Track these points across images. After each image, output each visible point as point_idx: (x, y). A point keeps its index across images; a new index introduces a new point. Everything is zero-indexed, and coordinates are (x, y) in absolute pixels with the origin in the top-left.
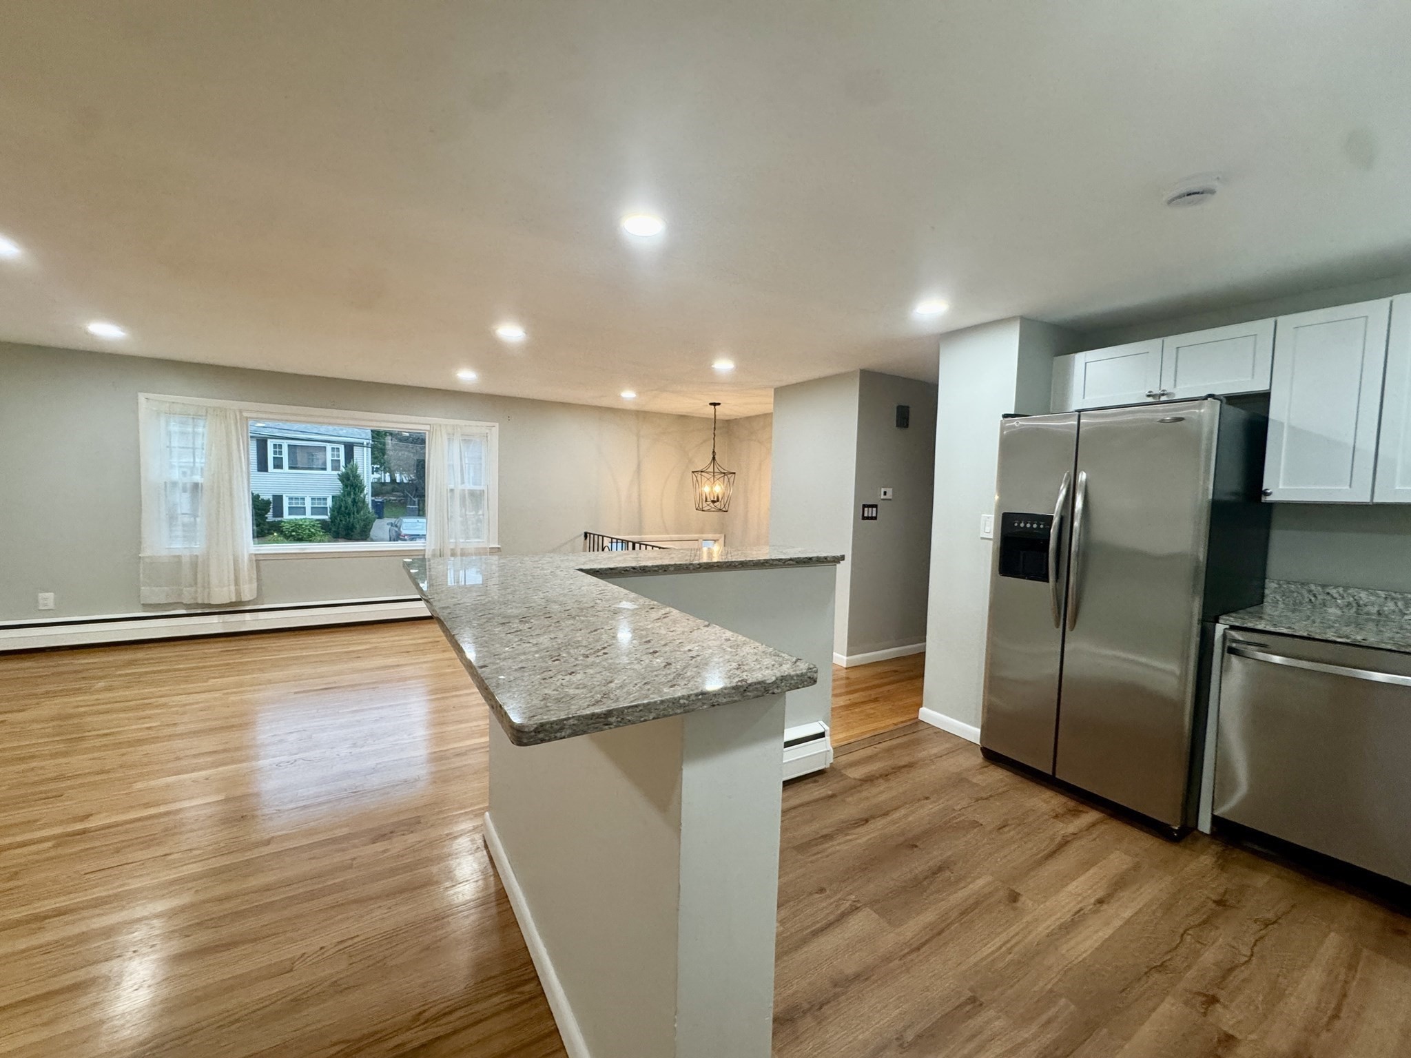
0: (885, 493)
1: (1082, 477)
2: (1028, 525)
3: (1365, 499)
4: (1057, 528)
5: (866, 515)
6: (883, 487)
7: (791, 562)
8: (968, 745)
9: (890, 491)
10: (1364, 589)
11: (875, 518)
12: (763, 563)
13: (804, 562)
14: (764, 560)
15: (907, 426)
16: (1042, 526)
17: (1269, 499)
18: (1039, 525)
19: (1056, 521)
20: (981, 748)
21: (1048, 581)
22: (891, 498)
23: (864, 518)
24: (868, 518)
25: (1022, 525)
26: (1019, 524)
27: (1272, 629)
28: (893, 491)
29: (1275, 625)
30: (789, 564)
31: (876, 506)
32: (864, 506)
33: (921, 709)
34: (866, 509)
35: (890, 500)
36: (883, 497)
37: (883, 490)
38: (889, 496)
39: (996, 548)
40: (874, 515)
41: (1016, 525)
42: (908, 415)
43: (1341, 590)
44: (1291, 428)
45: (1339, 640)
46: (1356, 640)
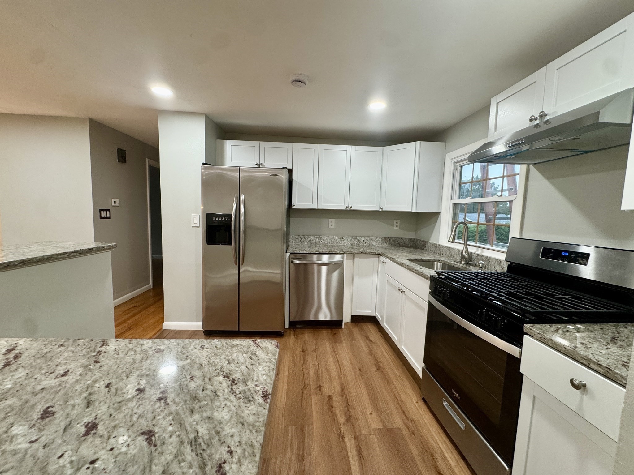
0: (115, 202)
1: (243, 197)
2: (220, 219)
3: (315, 208)
4: (234, 221)
5: (102, 216)
6: (114, 199)
7: (75, 254)
8: (194, 333)
9: (118, 201)
10: (312, 236)
11: (109, 218)
12: (48, 258)
13: (86, 252)
14: (48, 255)
15: (125, 162)
16: (226, 219)
17: (294, 207)
18: (225, 219)
19: (233, 217)
20: (204, 331)
21: (232, 245)
22: (119, 205)
23: (101, 218)
24: (104, 218)
25: (217, 219)
26: (215, 219)
27: (301, 252)
28: (120, 202)
29: (302, 251)
30: (73, 256)
31: (109, 210)
32: (101, 210)
33: (163, 323)
34: (102, 212)
35: (118, 206)
36: (113, 204)
37: (113, 200)
38: (117, 204)
39: (203, 230)
40: (108, 216)
41: (214, 219)
42: (126, 155)
43: (307, 236)
44: (298, 182)
45: (317, 252)
46: (320, 252)
